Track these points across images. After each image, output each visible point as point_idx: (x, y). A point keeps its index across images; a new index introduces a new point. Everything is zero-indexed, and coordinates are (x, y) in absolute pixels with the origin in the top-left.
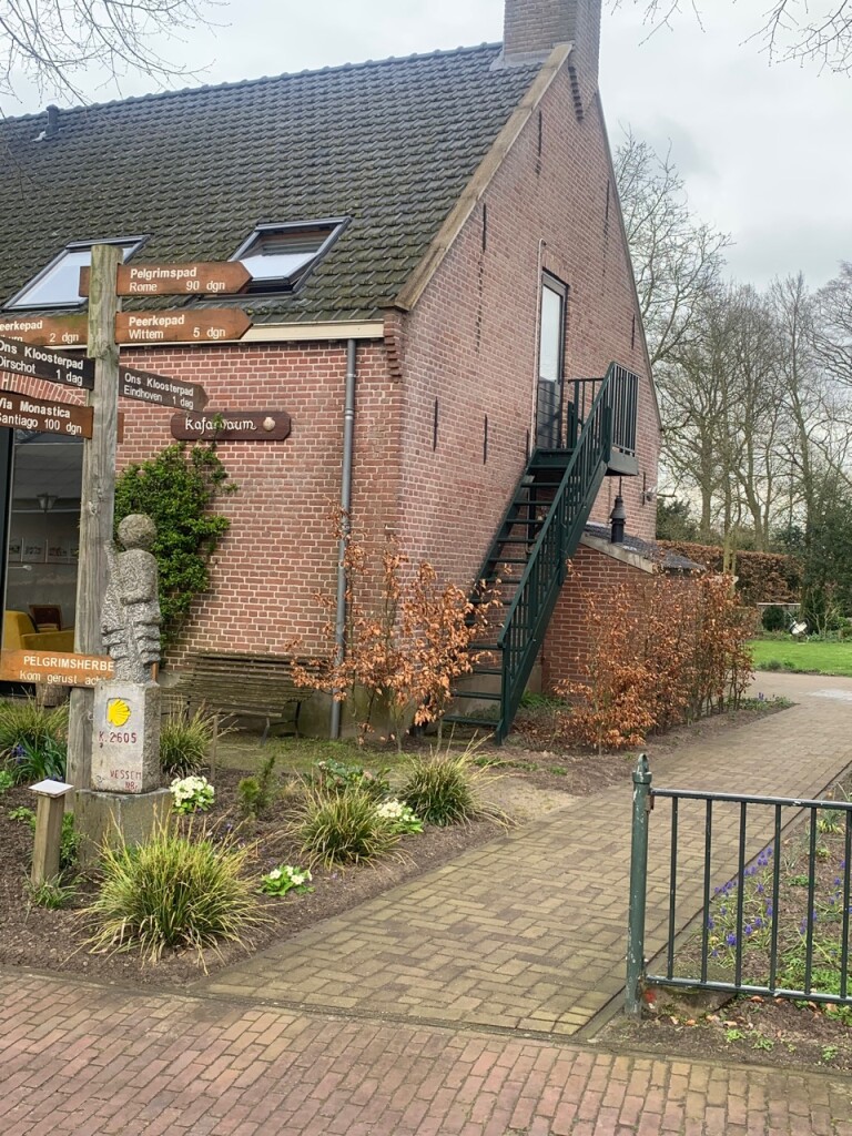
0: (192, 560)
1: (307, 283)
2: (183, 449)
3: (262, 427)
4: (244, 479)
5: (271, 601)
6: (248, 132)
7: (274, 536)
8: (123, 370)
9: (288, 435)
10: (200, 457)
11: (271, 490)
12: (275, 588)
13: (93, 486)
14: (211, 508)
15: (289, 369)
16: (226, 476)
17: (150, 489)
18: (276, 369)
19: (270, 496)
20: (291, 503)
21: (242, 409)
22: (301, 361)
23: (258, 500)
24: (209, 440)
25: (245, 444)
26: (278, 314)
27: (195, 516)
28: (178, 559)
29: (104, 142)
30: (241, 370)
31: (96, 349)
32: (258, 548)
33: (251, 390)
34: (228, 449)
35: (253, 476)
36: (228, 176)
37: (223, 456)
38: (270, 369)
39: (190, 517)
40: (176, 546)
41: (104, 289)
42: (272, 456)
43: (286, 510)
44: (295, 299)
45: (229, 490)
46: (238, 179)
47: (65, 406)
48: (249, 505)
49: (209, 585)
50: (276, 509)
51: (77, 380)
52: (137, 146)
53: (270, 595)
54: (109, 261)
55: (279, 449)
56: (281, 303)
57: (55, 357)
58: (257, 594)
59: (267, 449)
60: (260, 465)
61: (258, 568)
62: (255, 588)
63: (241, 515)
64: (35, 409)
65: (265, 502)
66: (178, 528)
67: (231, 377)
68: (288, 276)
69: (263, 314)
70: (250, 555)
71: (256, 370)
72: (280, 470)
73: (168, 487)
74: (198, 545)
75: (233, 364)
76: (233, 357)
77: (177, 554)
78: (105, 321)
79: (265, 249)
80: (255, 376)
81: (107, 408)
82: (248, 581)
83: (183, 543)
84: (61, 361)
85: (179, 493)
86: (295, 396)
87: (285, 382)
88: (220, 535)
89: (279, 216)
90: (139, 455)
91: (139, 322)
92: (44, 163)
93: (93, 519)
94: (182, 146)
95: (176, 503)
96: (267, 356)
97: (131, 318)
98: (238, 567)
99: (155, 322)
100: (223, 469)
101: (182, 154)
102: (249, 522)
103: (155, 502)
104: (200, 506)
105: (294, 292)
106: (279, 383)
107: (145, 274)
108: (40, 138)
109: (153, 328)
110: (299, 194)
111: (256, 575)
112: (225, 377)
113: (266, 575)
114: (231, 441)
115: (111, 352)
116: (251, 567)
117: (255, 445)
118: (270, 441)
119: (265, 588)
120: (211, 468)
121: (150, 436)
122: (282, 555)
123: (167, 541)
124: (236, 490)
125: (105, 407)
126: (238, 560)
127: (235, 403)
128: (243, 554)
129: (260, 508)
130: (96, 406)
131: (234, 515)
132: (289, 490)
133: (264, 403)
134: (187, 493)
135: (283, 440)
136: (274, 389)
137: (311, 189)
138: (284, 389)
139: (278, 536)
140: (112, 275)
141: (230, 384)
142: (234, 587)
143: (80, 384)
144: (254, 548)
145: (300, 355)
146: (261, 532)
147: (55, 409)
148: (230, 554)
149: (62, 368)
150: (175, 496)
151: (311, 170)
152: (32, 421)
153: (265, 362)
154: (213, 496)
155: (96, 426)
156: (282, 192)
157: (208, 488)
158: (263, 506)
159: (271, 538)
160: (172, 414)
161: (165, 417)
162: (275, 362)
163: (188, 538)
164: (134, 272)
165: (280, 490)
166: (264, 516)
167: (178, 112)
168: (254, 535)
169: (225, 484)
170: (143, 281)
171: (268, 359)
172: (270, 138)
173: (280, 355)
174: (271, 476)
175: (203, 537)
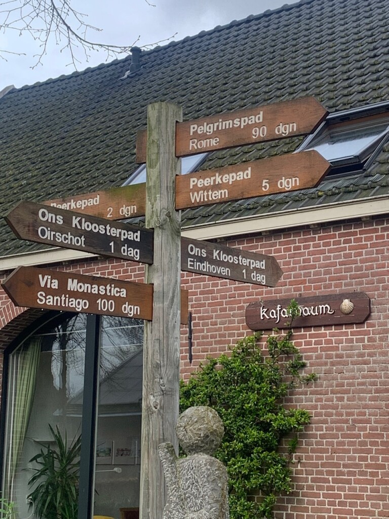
0: (274, 459)
1: (378, 159)
2: (258, 339)
3: (340, 309)
4: (324, 368)
5: (362, 505)
6: (309, 40)
7: (361, 429)
8: (186, 242)
9: (368, 317)
10: (276, 347)
11: (354, 378)
12: (365, 490)
13: (154, 378)
14: (291, 401)
15: (365, 246)
16: (304, 365)
17: (227, 383)
18: (351, 248)
19: (352, 385)
20: (377, 391)
21: (317, 292)
22: (377, 238)
23: (341, 390)
24: (285, 329)
25: (323, 330)
26: (350, 192)
27: (274, 411)
28: (259, 458)
29: (179, 70)
30: (313, 253)
31: (155, 218)
32: (343, 443)
33: (326, 273)
34: (304, 337)
35: (333, 364)
36: (292, 79)
37: (300, 344)
38: (344, 249)
39: (269, 411)
40: (256, 444)
41: (162, 150)
42: (351, 341)
43: (371, 399)
44: (366, 176)
45: (308, 380)
46: (301, 80)
47: (120, 283)
48: (330, 395)
49: (293, 487)
50: (360, 399)
51: (134, 253)
52: (208, 69)
53: (360, 497)
54: (167, 120)
55: (359, 333)
56: (352, 181)
57: (108, 227)
58: (346, 497)
59: (346, 334)
60: (340, 352)
61: (345, 466)
62: (343, 489)
63: (323, 407)
64: (85, 288)
65: (347, 392)
66: (257, 424)
67: (304, 261)
68: (358, 154)
69: (334, 194)
70: (334, 451)
71: (330, 251)
72: (362, 355)
73: (245, 380)
74: (279, 442)
75: (306, 247)
76: (306, 240)
77: (258, 452)
78: (164, 185)
79: (332, 138)
80: (329, 258)
81: (168, 284)
82: (334, 481)
83: (263, 440)
84: (115, 232)
85: (257, 386)
86: (373, 275)
87: (362, 261)
88: (301, 430)
89: (344, 104)
90: (215, 350)
91: (200, 183)
92: (128, 95)
93: (155, 415)
94: (249, 62)
95: (253, 396)
96: (340, 236)
97: (192, 180)
98: (323, 465)
99: (218, 180)
100: (300, 358)
101: (249, 68)
102: (331, 415)
103: (233, 397)
104: (279, 399)
105: (365, 170)
106: (355, 262)
107: (206, 128)
108: (126, 76)
109: (216, 187)
110: (363, 83)
111: (342, 474)
112: (299, 262)
113: (354, 474)
114: (308, 328)
115: (171, 220)
116: (337, 465)
117: (333, 330)
118: (349, 324)
119: (354, 489)
120: (288, 358)
121: (226, 329)
122: (370, 451)
123: (246, 438)
124: (315, 380)
125: (165, 283)
126: (322, 458)
127: (309, 288)
128: (326, 451)
129: (342, 399)
130: (156, 282)
131: (315, 407)
132: (372, 377)
133: (340, 285)
134: (265, 386)
135: (363, 323)
136: (350, 270)
137: (375, 77)
138: (360, 269)
139: (365, 429)
140: (170, 133)
141: (304, 268)
142: (320, 488)
143: (138, 258)
144: (339, 444)
145: (376, 231)
146: (345, 425)
147: (108, 287)
148: (313, 451)
149: (115, 239)
150: (252, 389)
151: (373, 61)
152: (82, 302)
153: (339, 243)
154: (292, 387)
155: (157, 306)
156: (346, 84)
157: (286, 380)
158: (346, 396)
159: (356, 432)
160: (246, 305)
161: (240, 308)
162: (349, 241)
163: (268, 435)
164: (193, 128)
165: (363, 377)
166: (348, 407)
167: (244, 36)
168: (338, 429)
169: (303, 374)
170: (204, 137)
171: (342, 239)
172: (330, 41)
173: (355, 234)
174: (353, 363)
175: (284, 433)
